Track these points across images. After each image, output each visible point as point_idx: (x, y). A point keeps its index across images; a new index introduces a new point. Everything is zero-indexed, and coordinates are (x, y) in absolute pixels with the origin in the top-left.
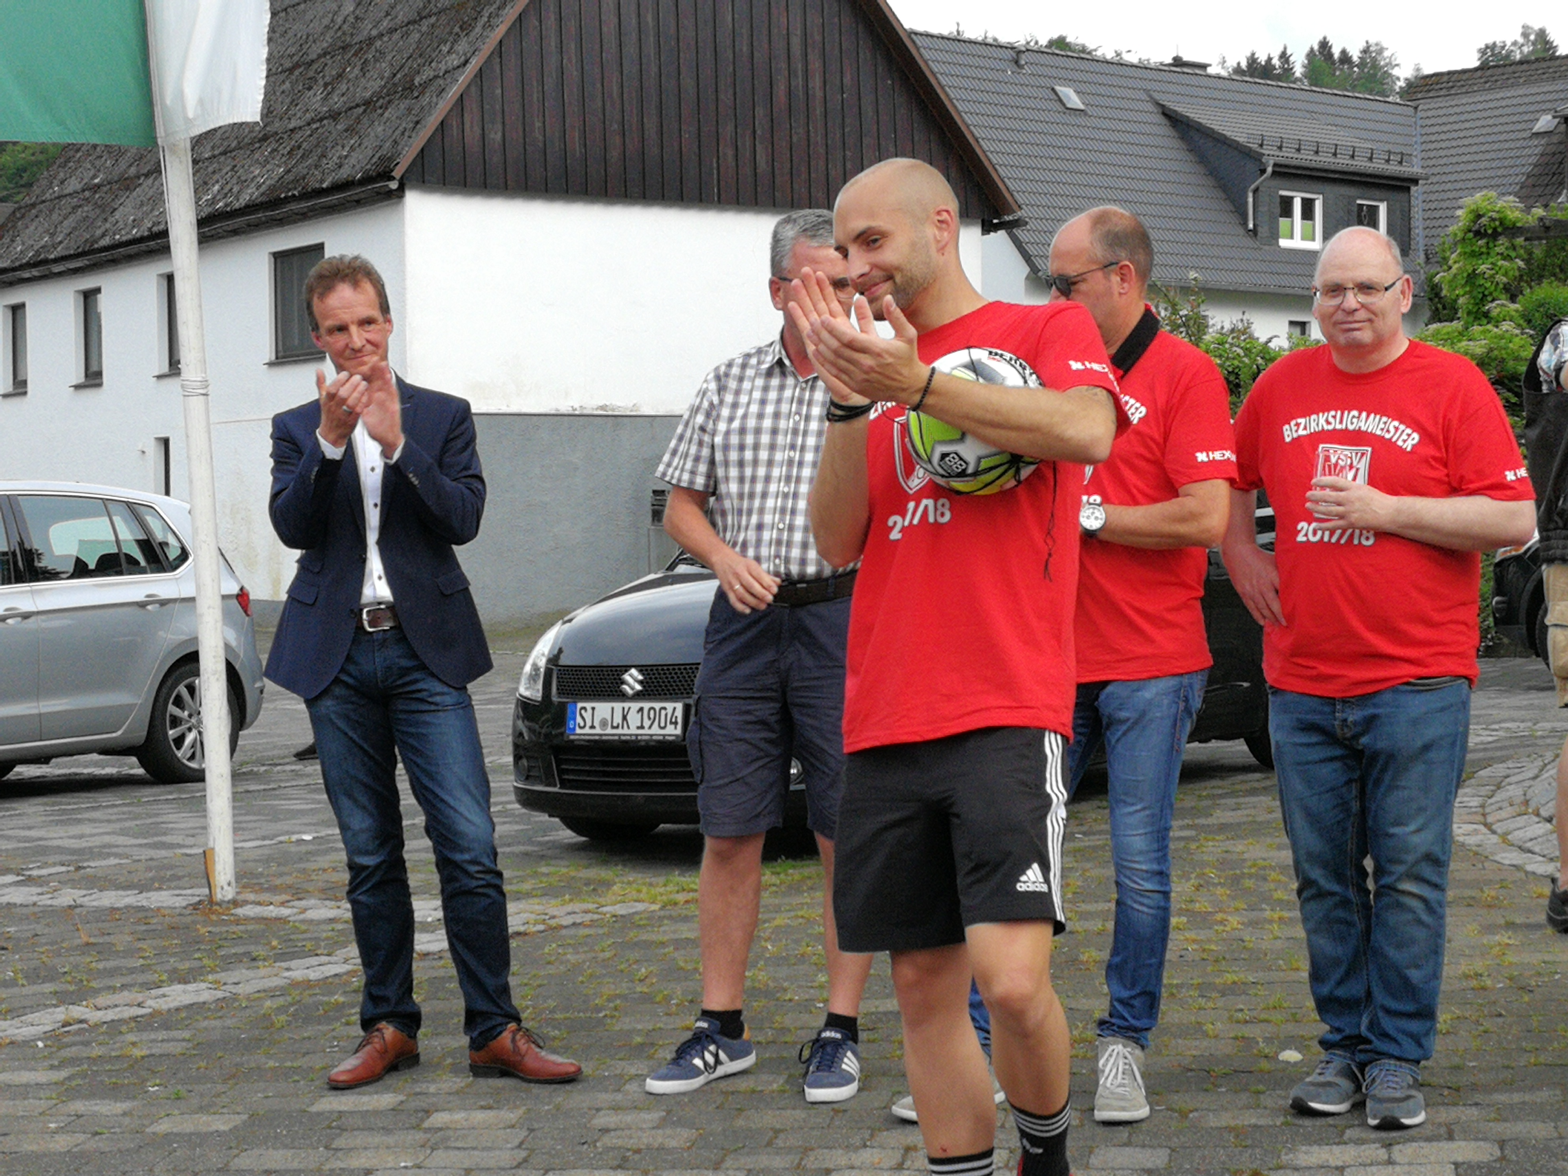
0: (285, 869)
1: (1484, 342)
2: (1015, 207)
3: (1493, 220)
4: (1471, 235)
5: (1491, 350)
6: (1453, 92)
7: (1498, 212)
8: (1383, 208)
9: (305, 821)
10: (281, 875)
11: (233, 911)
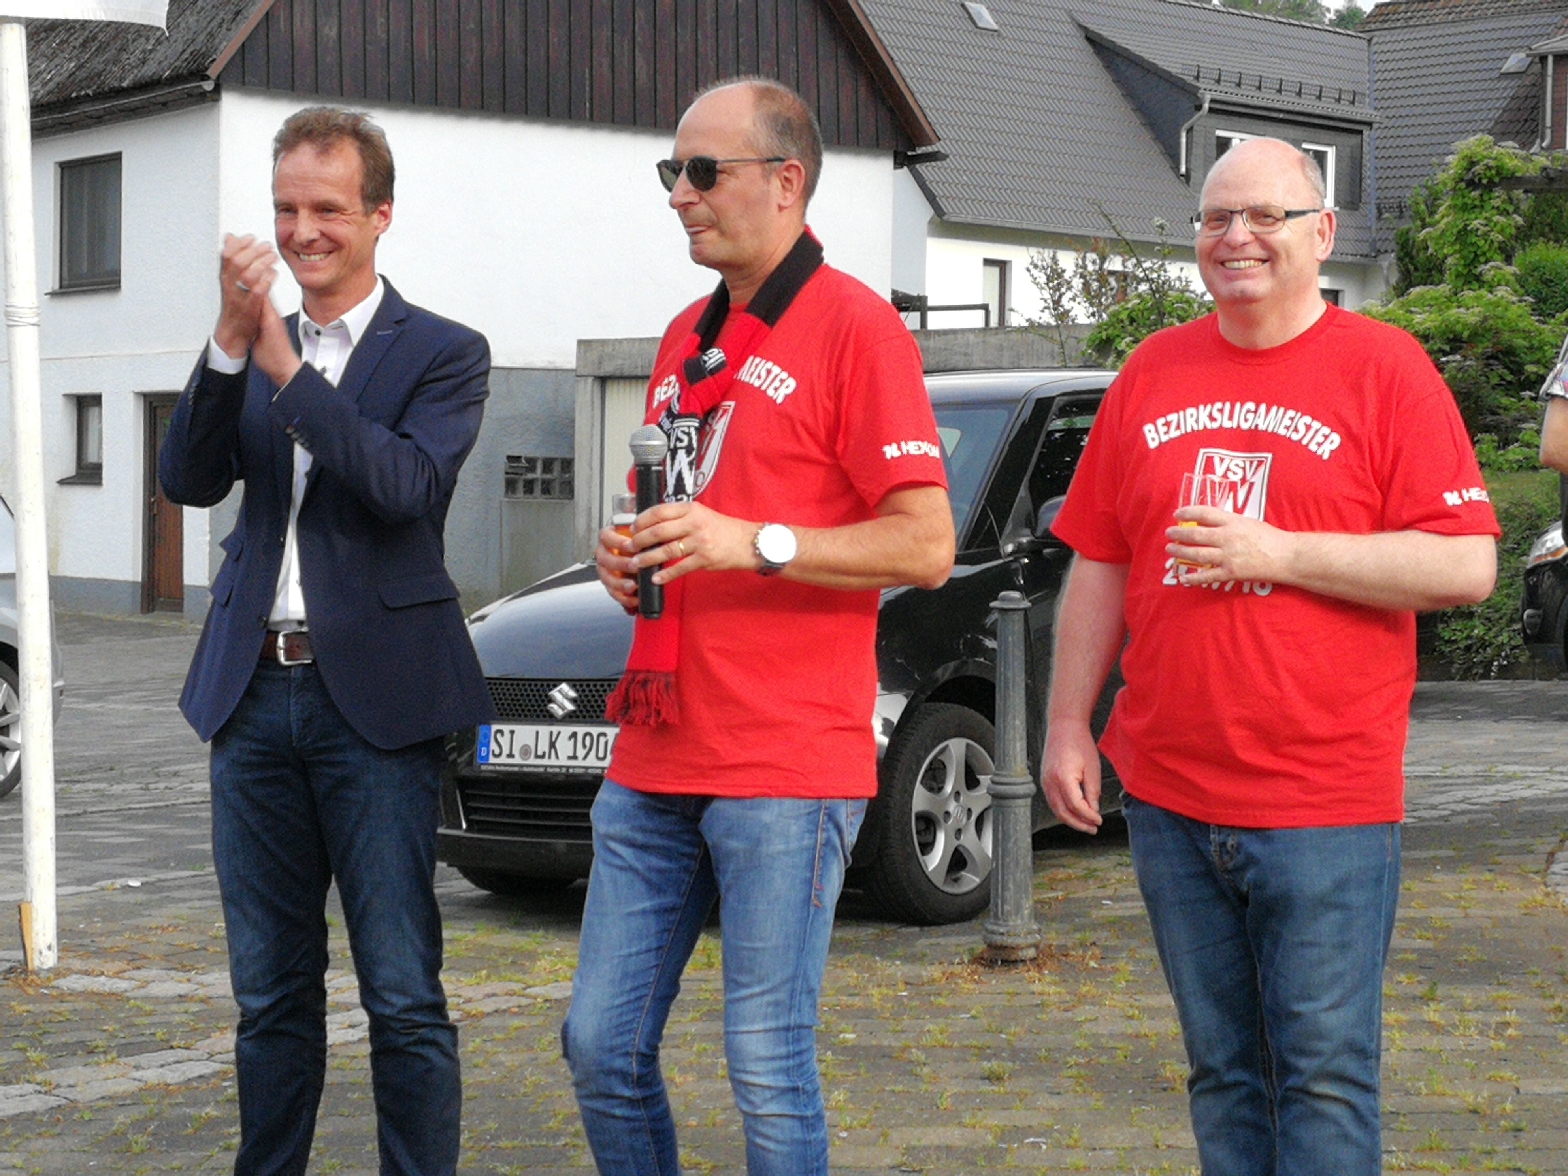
0: (115, 927)
1: (1476, 310)
2: (933, 138)
3: (1489, 168)
4: (1463, 185)
5: (1486, 319)
6: (1411, 23)
7: (1496, 159)
8: (1331, 153)
9: (126, 861)
10: (110, 934)
11: (54, 983)
